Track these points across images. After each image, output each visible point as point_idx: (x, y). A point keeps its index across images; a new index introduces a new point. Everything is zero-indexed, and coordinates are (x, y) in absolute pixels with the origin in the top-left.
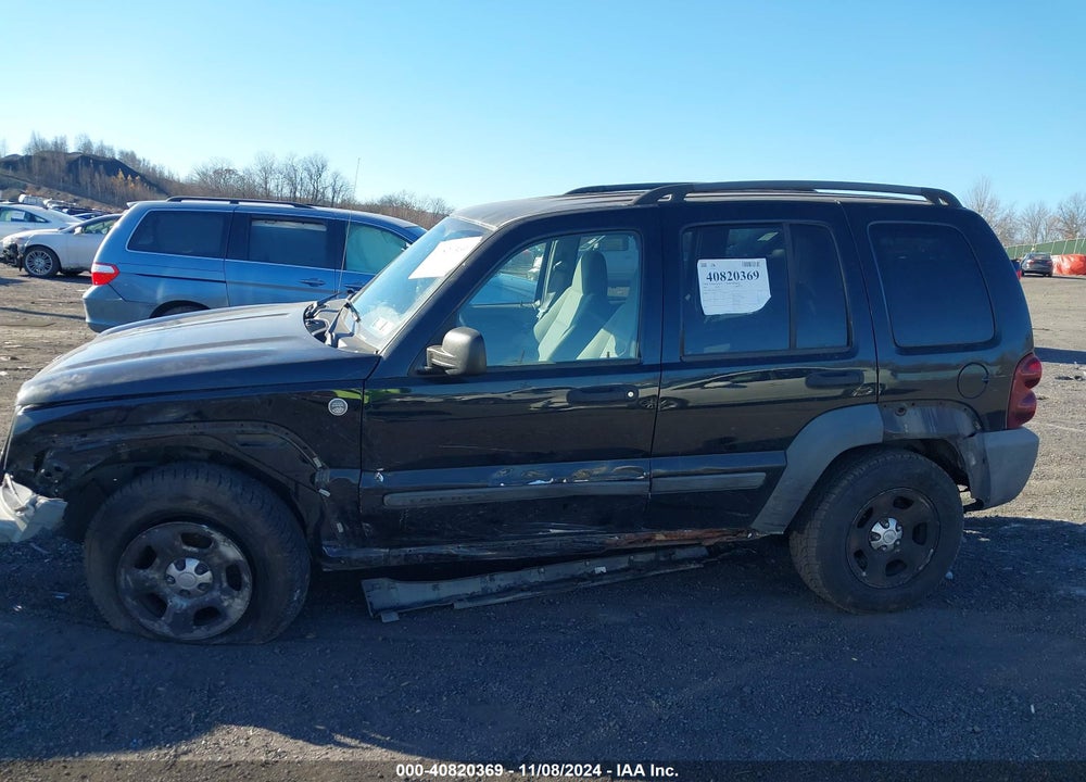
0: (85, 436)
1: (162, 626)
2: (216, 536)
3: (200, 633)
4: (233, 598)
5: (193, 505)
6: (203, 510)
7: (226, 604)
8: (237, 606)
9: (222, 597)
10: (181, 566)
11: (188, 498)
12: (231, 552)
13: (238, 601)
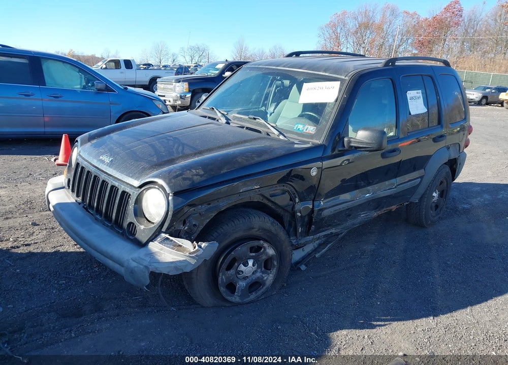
0: (210, 204)
1: (236, 298)
2: (266, 245)
3: (253, 296)
4: (269, 274)
5: (254, 232)
6: (259, 233)
7: (265, 278)
8: (269, 278)
9: (263, 275)
10: (246, 264)
11: (253, 228)
12: (271, 252)
13: (271, 275)
